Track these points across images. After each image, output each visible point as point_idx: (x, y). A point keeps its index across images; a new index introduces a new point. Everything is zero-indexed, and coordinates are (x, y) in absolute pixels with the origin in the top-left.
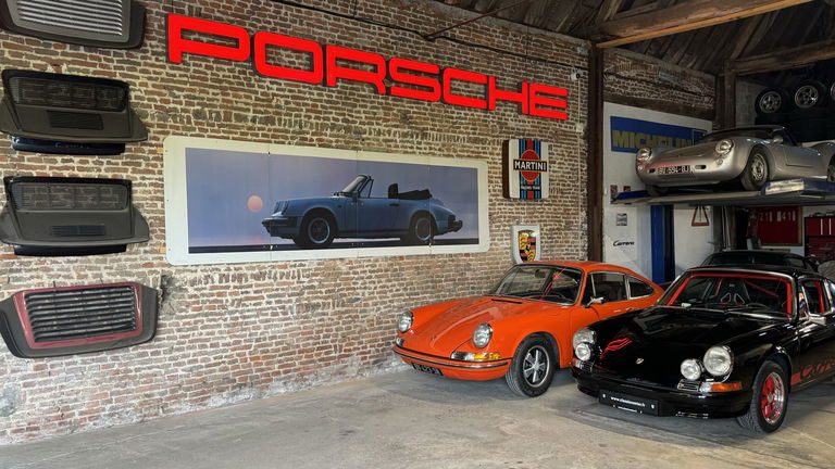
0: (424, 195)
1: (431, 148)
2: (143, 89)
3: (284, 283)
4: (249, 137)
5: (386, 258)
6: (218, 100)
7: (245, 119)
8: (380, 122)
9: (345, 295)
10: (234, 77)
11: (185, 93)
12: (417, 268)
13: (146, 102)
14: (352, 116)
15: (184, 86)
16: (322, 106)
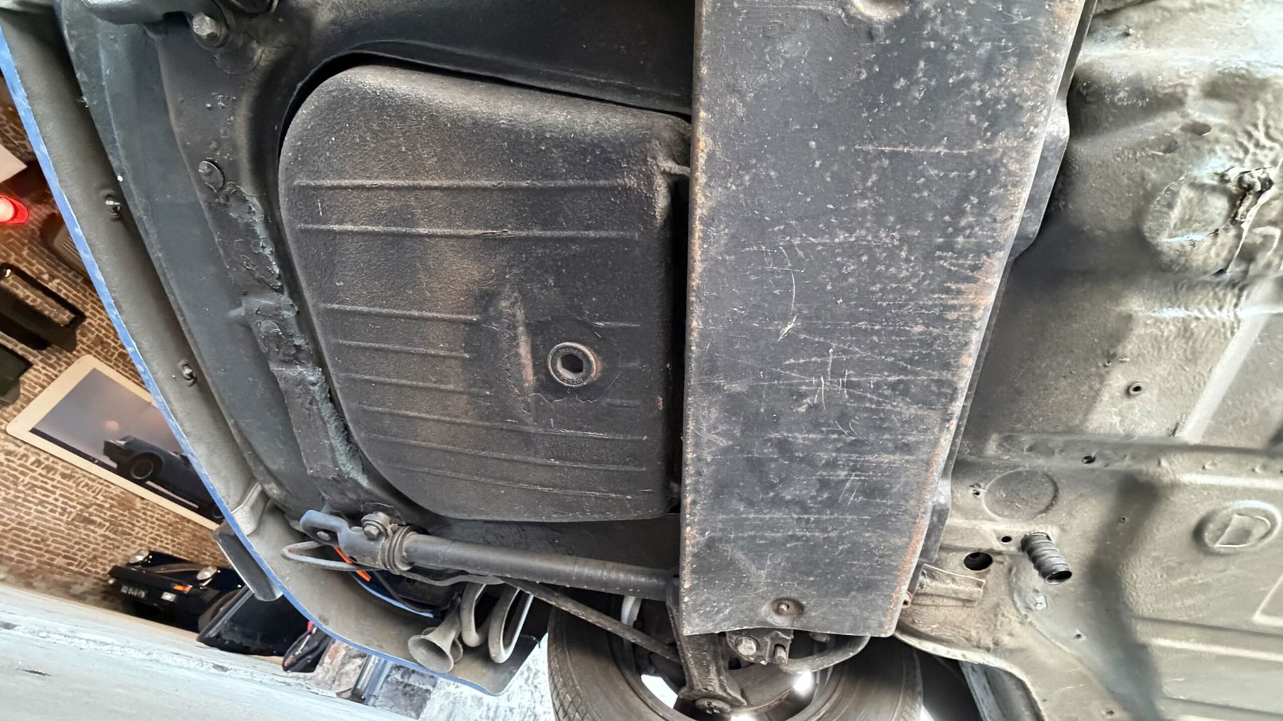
3: (82, 492)
5: (177, 515)
9: (122, 526)
12: (195, 536)
13: (93, 329)
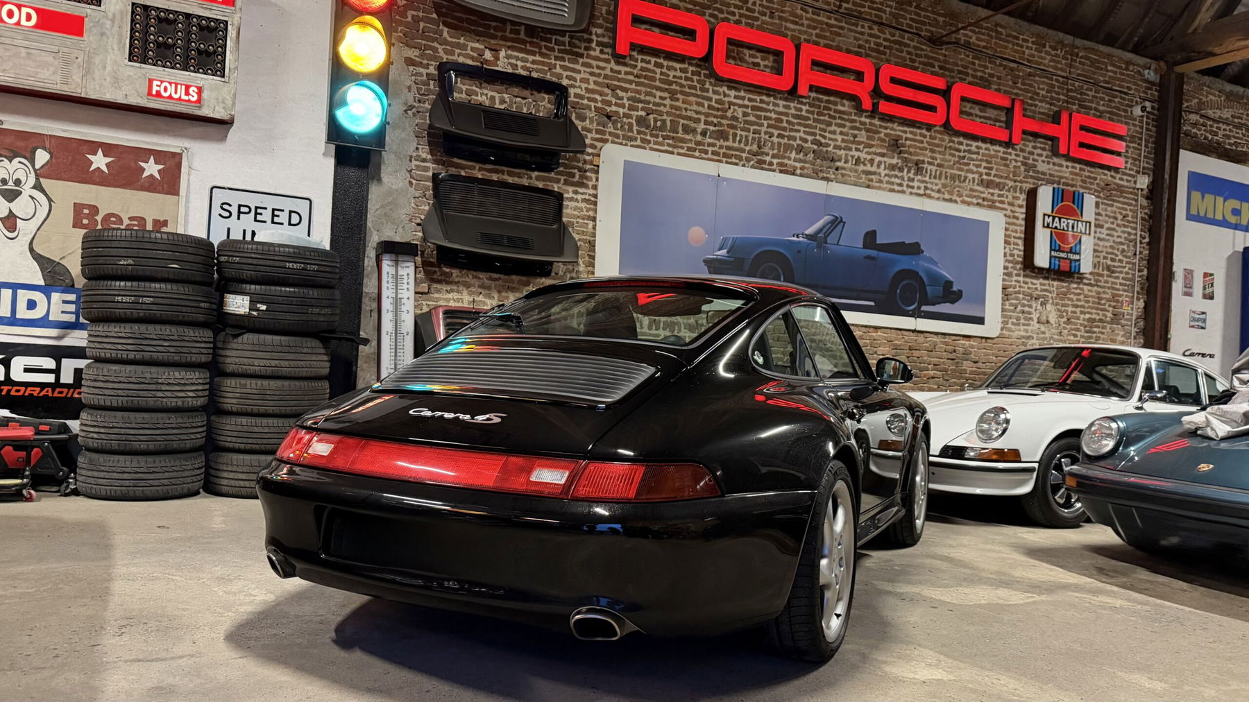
0: (913, 249)
1: (926, 188)
2: (584, 86)
4: (697, 154)
6: (665, 106)
7: (694, 131)
8: (861, 147)
10: (687, 79)
11: (630, 94)
13: (585, 102)
14: (825, 137)
15: (628, 86)
16: (788, 122)
